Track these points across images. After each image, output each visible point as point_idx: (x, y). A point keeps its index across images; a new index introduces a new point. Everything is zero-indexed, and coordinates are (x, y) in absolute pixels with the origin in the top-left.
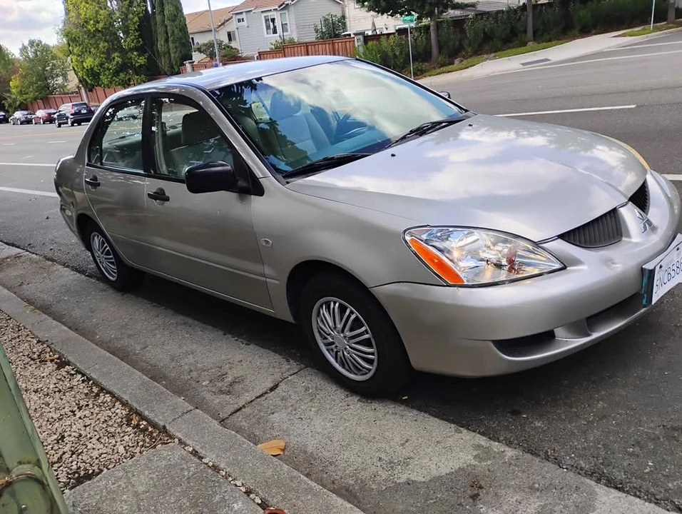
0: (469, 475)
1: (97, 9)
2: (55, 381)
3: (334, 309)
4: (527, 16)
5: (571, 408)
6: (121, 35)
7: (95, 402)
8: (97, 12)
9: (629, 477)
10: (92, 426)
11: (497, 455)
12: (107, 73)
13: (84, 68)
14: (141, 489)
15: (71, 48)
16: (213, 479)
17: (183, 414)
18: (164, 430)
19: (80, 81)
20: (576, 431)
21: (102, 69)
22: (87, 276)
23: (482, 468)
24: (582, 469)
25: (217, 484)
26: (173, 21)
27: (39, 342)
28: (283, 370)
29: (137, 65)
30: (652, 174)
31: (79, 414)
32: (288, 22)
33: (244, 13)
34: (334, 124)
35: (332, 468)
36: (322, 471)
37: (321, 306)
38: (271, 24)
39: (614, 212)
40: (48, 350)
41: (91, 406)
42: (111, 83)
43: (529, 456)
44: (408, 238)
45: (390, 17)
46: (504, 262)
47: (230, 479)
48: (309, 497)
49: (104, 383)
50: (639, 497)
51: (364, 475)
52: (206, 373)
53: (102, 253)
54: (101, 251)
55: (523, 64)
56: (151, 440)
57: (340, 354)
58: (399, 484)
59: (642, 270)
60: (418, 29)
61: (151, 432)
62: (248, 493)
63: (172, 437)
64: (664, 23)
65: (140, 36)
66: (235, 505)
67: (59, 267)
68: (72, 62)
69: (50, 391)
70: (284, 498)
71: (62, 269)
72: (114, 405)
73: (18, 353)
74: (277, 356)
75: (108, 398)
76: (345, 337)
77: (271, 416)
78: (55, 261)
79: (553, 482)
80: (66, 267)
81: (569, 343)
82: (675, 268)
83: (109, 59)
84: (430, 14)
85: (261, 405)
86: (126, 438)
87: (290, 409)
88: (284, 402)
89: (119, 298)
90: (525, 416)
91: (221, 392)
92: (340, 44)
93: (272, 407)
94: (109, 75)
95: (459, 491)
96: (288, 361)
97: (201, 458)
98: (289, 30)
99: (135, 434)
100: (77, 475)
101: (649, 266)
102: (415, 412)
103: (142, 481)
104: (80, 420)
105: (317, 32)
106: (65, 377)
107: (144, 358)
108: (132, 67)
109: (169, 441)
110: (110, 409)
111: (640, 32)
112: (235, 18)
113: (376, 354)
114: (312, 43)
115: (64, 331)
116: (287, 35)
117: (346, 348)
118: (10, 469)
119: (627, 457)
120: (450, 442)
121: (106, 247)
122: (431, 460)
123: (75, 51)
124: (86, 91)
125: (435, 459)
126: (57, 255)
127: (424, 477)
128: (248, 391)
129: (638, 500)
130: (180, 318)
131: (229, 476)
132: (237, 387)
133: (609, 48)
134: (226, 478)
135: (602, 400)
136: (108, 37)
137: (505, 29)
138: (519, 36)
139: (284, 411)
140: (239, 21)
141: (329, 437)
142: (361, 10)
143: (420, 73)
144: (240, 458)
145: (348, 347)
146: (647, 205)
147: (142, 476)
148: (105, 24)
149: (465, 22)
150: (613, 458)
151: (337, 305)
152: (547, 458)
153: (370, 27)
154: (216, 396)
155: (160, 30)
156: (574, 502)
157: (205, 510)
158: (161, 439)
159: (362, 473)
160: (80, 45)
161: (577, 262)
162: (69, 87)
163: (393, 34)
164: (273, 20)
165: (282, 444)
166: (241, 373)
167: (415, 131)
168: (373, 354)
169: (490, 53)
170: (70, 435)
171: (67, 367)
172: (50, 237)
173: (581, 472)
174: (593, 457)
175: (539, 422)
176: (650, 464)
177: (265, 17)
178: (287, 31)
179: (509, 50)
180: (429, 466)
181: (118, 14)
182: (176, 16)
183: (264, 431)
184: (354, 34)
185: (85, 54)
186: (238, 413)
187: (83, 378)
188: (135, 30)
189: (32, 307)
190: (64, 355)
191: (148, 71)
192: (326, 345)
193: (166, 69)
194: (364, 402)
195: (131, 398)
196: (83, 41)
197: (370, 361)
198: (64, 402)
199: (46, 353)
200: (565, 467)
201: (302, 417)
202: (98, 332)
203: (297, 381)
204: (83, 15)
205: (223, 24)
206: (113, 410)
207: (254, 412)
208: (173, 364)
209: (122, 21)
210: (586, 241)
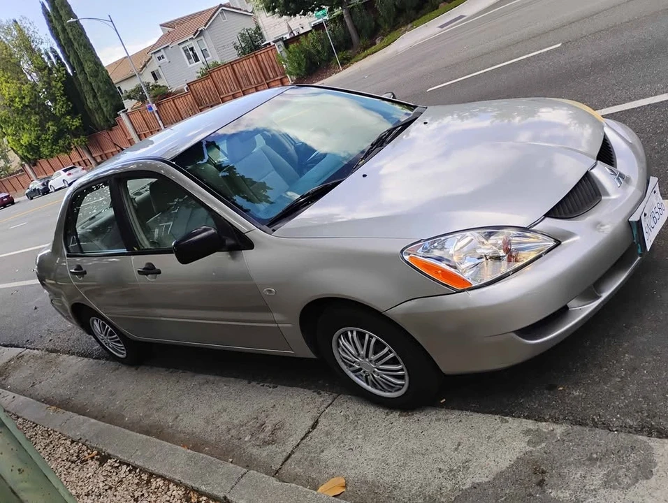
0: (528, 462)
1: (19, 85)
2: (103, 479)
3: (352, 337)
5: (601, 368)
6: (50, 104)
7: (148, 490)
8: (20, 89)
11: (549, 435)
12: (46, 144)
13: (22, 145)
15: (4, 130)
17: (239, 479)
18: (225, 500)
19: (22, 158)
20: (613, 391)
21: (40, 142)
22: (95, 358)
23: (538, 452)
24: (631, 427)
26: (96, 76)
27: (72, 442)
28: (318, 404)
29: (73, 128)
30: (608, 126)
32: (206, 47)
33: (162, 50)
34: (291, 149)
35: (397, 492)
36: (388, 497)
37: (339, 337)
38: (191, 53)
39: (587, 177)
40: (84, 448)
41: (146, 495)
42: (53, 152)
43: (578, 428)
44: (407, 257)
45: (303, 16)
46: (502, 253)
49: (151, 469)
51: (430, 490)
52: (245, 428)
53: (106, 335)
54: (104, 333)
55: (441, 27)
57: (370, 377)
58: (466, 490)
59: (629, 223)
60: (332, 21)
65: (68, 100)
67: (65, 356)
68: (9, 143)
69: (102, 491)
71: (67, 358)
72: (169, 488)
73: (56, 460)
74: (307, 392)
75: (160, 482)
76: (371, 361)
77: (322, 455)
78: (58, 351)
79: (608, 447)
80: (72, 355)
81: (583, 310)
82: (657, 210)
83: (44, 130)
84: (340, 4)
85: (309, 446)
87: (338, 442)
88: (329, 436)
90: (561, 389)
91: (266, 443)
92: (263, 55)
93: (320, 445)
94: (48, 145)
95: (525, 482)
96: (319, 393)
98: (210, 54)
101: (634, 218)
102: (457, 413)
105: (237, 49)
106: (111, 472)
107: (179, 429)
108: (69, 131)
110: (166, 493)
112: (155, 58)
113: (405, 369)
114: (235, 62)
116: (210, 60)
117: (374, 371)
120: (500, 434)
121: (108, 328)
122: (488, 458)
123: (9, 131)
124: (30, 167)
125: (490, 455)
126: (59, 345)
127: (487, 477)
128: (290, 436)
130: (201, 378)
132: (280, 434)
135: (627, 352)
136: (37, 109)
138: (430, 1)
139: (332, 446)
140: (159, 58)
141: (383, 461)
142: (274, 18)
143: (346, 61)
145: (376, 370)
146: (613, 157)
148: (31, 98)
149: (375, 2)
150: (657, 408)
151: (355, 333)
152: (596, 425)
153: (286, 30)
154: (262, 449)
155: (86, 88)
156: (633, 463)
159: (428, 489)
160: (12, 125)
161: (569, 235)
162: (12, 167)
163: (310, 31)
164: (192, 49)
165: (342, 481)
166: (279, 418)
167: (375, 143)
168: (402, 370)
169: (408, 24)
171: (109, 460)
172: (45, 327)
173: (630, 430)
174: (638, 412)
175: (576, 391)
177: (183, 48)
178: (209, 56)
179: (424, 17)
180: (489, 464)
181: (40, 85)
182: (97, 71)
183: (320, 472)
184: (274, 42)
185: (20, 132)
186: (289, 461)
187: (128, 468)
188: (62, 95)
189: (53, 407)
190: (102, 450)
191: (85, 130)
192: (354, 372)
193: (102, 124)
194: (405, 416)
195: (182, 477)
196: (14, 120)
197: (401, 377)
198: (119, 498)
199: (84, 451)
200: (614, 430)
201: (352, 447)
202: (125, 415)
203: (335, 412)
204: (7, 96)
205: (145, 66)
206: (169, 493)
207: (304, 455)
208: (210, 428)
209: (46, 90)
210: (571, 212)
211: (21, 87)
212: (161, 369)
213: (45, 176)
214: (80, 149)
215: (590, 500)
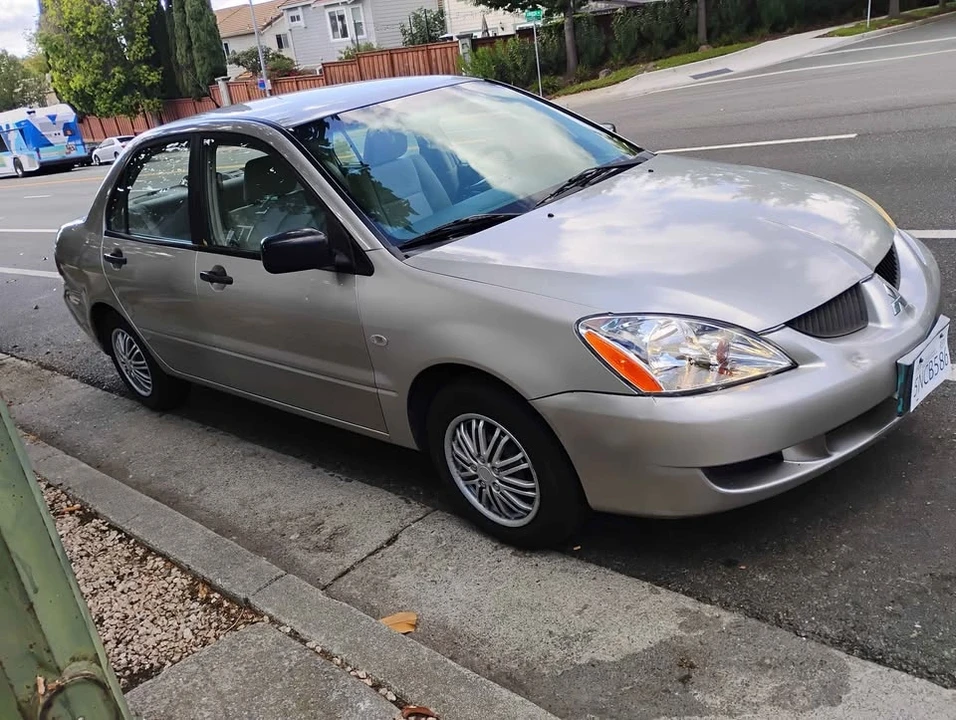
0: (674, 649)
1: (87, 4)
2: (80, 541)
3: (477, 430)
4: (698, 9)
5: (805, 554)
6: (124, 41)
7: (141, 569)
8: (87, 10)
9: (891, 644)
10: (142, 602)
11: (711, 622)
12: (104, 95)
13: (71, 89)
14: (226, 687)
15: (50, 61)
16: (325, 670)
17: (271, 582)
18: (246, 604)
20: (814, 585)
21: (96, 92)
22: (105, 390)
23: (691, 639)
24: (826, 636)
25: (331, 677)
26: (198, 20)
27: (48, 486)
28: (403, 515)
29: (148, 83)
30: (900, 235)
31: (120, 587)
32: (363, 21)
33: (300, 9)
34: (453, 169)
35: (485, 648)
36: (472, 652)
37: (458, 426)
38: (339, 24)
39: (856, 289)
40: (64, 497)
41: (136, 574)
42: (111, 110)
43: (753, 622)
44: (583, 331)
45: (507, 12)
46: (714, 360)
47: (349, 669)
48: (462, 689)
49: (153, 542)
50: (906, 671)
51: (531, 656)
52: (293, 523)
53: (130, 358)
54: (128, 354)
55: (695, 77)
56: (228, 618)
57: (486, 491)
58: (580, 666)
59: (897, 366)
60: (547, 29)
61: (228, 609)
62: (376, 686)
63: (259, 614)
64: (884, 17)
65: (151, 42)
66: (361, 704)
67: (63, 378)
68: (53, 81)
70: (428, 693)
71: (66, 381)
72: (170, 572)
74: (392, 496)
75: (160, 562)
76: (493, 468)
77: (393, 580)
78: (55, 369)
79: (789, 655)
80: (74, 378)
81: (802, 467)
82: (938, 361)
83: (106, 76)
84: (564, 8)
85: (377, 565)
86: (193, 618)
87: (418, 568)
88: (408, 559)
89: (156, 420)
90: (743, 567)
91: (318, 548)
92: (438, 51)
93: (393, 568)
94: (108, 99)
95: (664, 673)
96: (407, 502)
97: (304, 642)
98: (364, 30)
99: (205, 611)
100: (128, 672)
101: (906, 361)
102: (593, 567)
103: (226, 678)
104: (123, 596)
105: (404, 34)
106: (93, 536)
107: (202, 505)
108: (140, 86)
109: (255, 619)
110: (164, 578)
111: (854, 30)
112: (287, 16)
113: (537, 489)
114: (397, 50)
115: (85, 470)
116: (363, 40)
117: (494, 483)
118: (61, 669)
119: (885, 619)
120: (644, 606)
121: (136, 349)
122: (620, 632)
123: (57, 65)
125: (626, 630)
126: (57, 361)
127: (613, 656)
128: (355, 546)
129: (904, 675)
130: (248, 447)
131: (348, 665)
132: (340, 541)
133: (811, 53)
134: (343, 668)
135: (845, 542)
136: (104, 45)
137: (668, 28)
138: (688, 37)
139: (409, 571)
140: (293, 19)
141: (476, 606)
142: (466, 4)
143: (551, 91)
144: (359, 639)
145: (497, 481)
146: (897, 275)
147: (225, 670)
148: (100, 27)
149: (613, 19)
150: (868, 621)
151: (481, 423)
152: (779, 624)
153: (480, 26)
154: (310, 555)
155: (180, 33)
156: (819, 682)
157: (320, 713)
158: (242, 618)
159: (528, 653)
160: (63, 57)
161: (811, 358)
163: (513, 36)
164: (342, 18)
165: (413, 618)
166: (344, 521)
167: (575, 180)
168: (533, 490)
169: (649, 62)
170: (112, 617)
171: (95, 520)
172: (44, 334)
173: (825, 640)
174: (841, 619)
175: (763, 575)
176: (917, 626)
177: (330, 13)
178: (362, 34)
179: (674, 58)
180: (619, 640)
181: (117, 11)
182: (201, 14)
183: (384, 601)
184: (458, 37)
185: (72, 69)
186: (345, 578)
187: (120, 536)
188: (144, 33)
189: (32, 437)
190: (88, 504)
191: (163, 92)
192: (465, 479)
193: (190, 89)
194: (520, 556)
195: (193, 562)
196: (68, 52)
197: (529, 500)
198: (96, 570)
199: (61, 501)
200: (803, 635)
201: (436, 579)
202: (130, 470)
203: (424, 529)
204: (67, 14)
205: (269, 24)
206: (169, 579)
207: (367, 575)
208: (245, 512)
209: (124, 21)
210: (821, 329)
211: (89, 7)
212: (194, 424)
213: (92, 140)
214: (149, 116)
215: (747, 715)
